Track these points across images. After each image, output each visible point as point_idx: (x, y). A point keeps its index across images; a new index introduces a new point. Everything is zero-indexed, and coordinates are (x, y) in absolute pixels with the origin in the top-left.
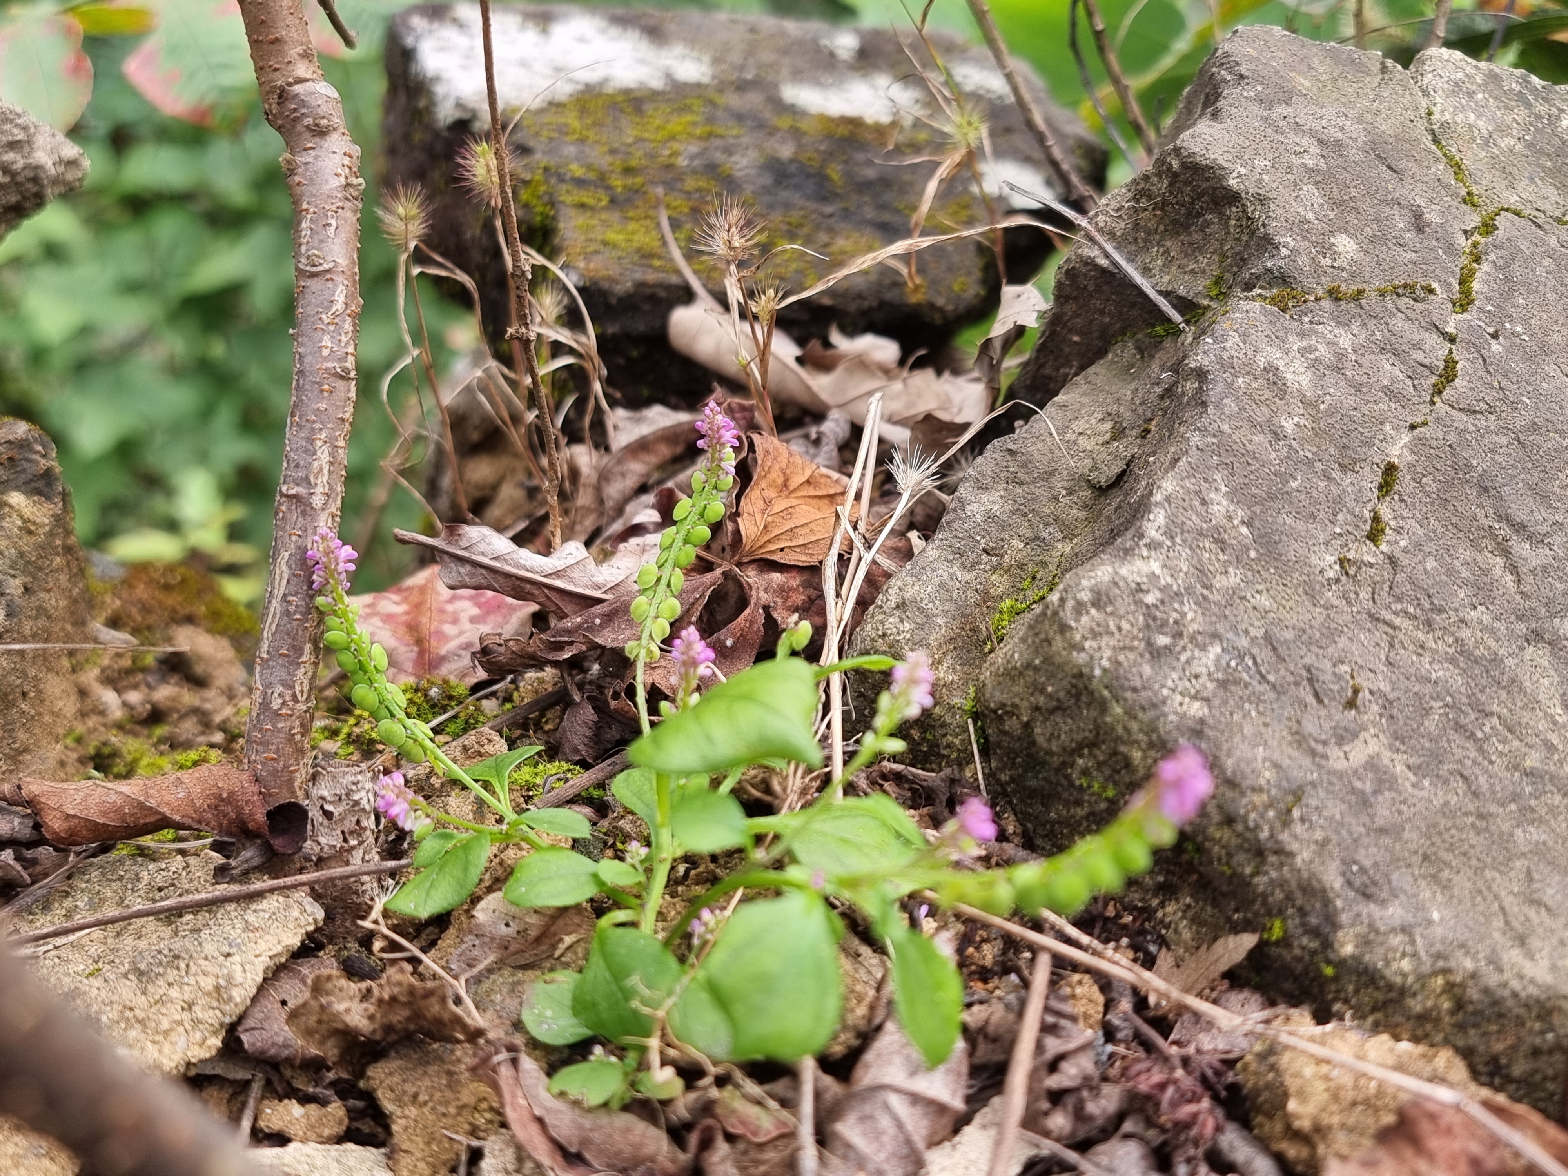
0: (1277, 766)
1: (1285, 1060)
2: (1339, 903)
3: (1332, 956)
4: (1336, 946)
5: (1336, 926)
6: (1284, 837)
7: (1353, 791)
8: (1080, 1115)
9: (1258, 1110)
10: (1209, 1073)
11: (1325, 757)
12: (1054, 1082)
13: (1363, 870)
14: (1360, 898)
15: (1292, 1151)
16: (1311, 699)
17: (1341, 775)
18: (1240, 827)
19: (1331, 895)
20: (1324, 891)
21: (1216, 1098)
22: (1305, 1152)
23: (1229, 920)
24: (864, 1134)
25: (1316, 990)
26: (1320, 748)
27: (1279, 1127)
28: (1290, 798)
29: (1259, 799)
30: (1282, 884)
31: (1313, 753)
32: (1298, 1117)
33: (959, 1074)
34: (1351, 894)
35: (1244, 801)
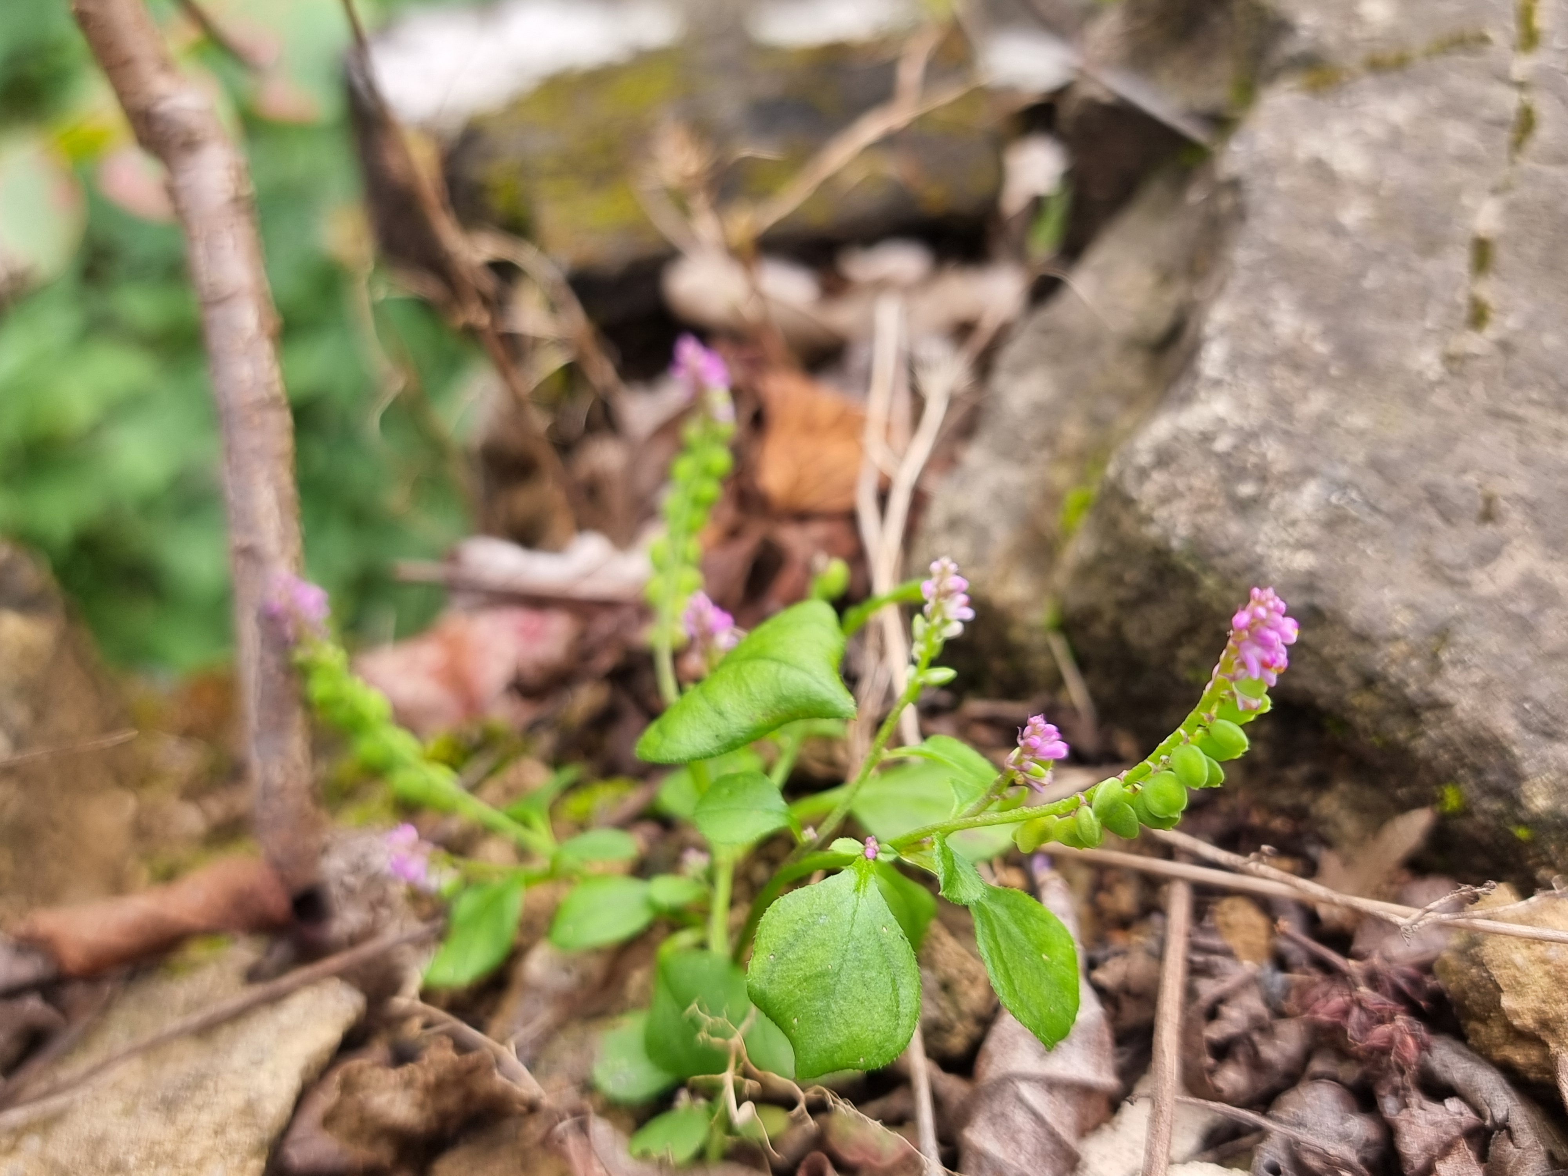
0: (1411, 606)
1: (1489, 950)
2: (1517, 751)
3: (1521, 814)
4: (1524, 801)
5: (1518, 778)
6: (1438, 687)
7: (1510, 616)
8: (1257, 1064)
9: (1471, 1015)
10: (1402, 983)
11: (1466, 584)
12: (1215, 1032)
13: (1540, 707)
14: (1541, 740)
15: (1519, 1056)
16: (1435, 520)
17: (1490, 602)
18: (1381, 687)
19: (1506, 744)
20: (1496, 740)
21: (1414, 1011)
22: (1534, 1055)
23: (1394, 799)
24: (997, 1137)
25: (1512, 859)
26: (1458, 575)
27: (1497, 1031)
28: (1433, 640)
29: (1397, 649)
30: (1446, 743)
31: (1452, 583)
32: (1517, 1014)
33: (1101, 1044)
34: (1530, 737)
35: (1379, 655)
